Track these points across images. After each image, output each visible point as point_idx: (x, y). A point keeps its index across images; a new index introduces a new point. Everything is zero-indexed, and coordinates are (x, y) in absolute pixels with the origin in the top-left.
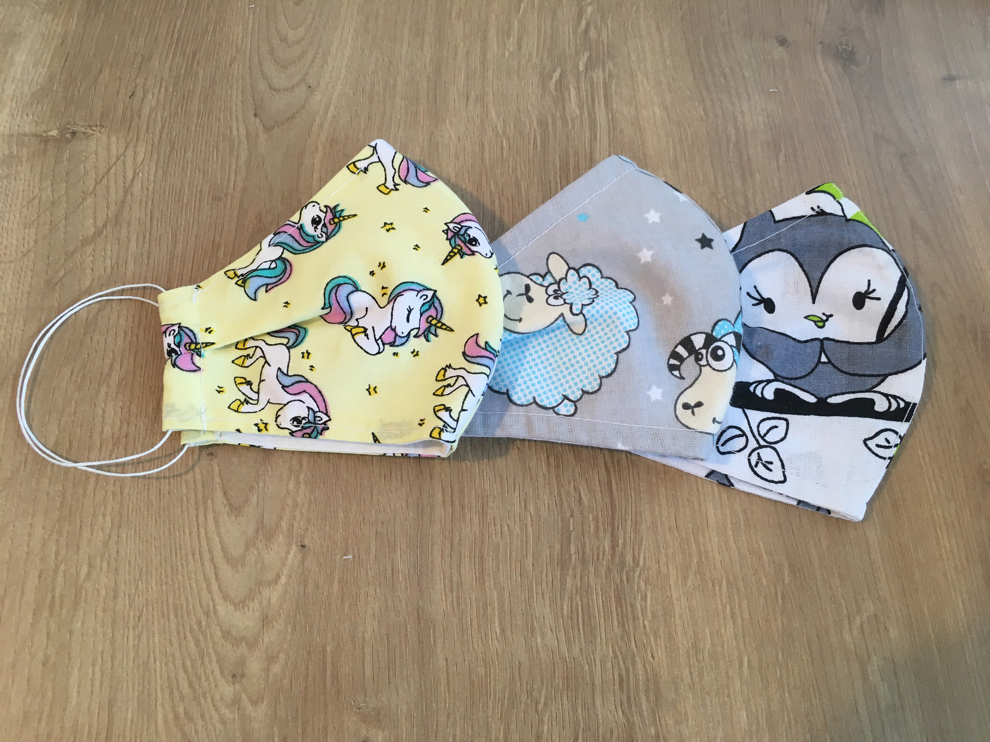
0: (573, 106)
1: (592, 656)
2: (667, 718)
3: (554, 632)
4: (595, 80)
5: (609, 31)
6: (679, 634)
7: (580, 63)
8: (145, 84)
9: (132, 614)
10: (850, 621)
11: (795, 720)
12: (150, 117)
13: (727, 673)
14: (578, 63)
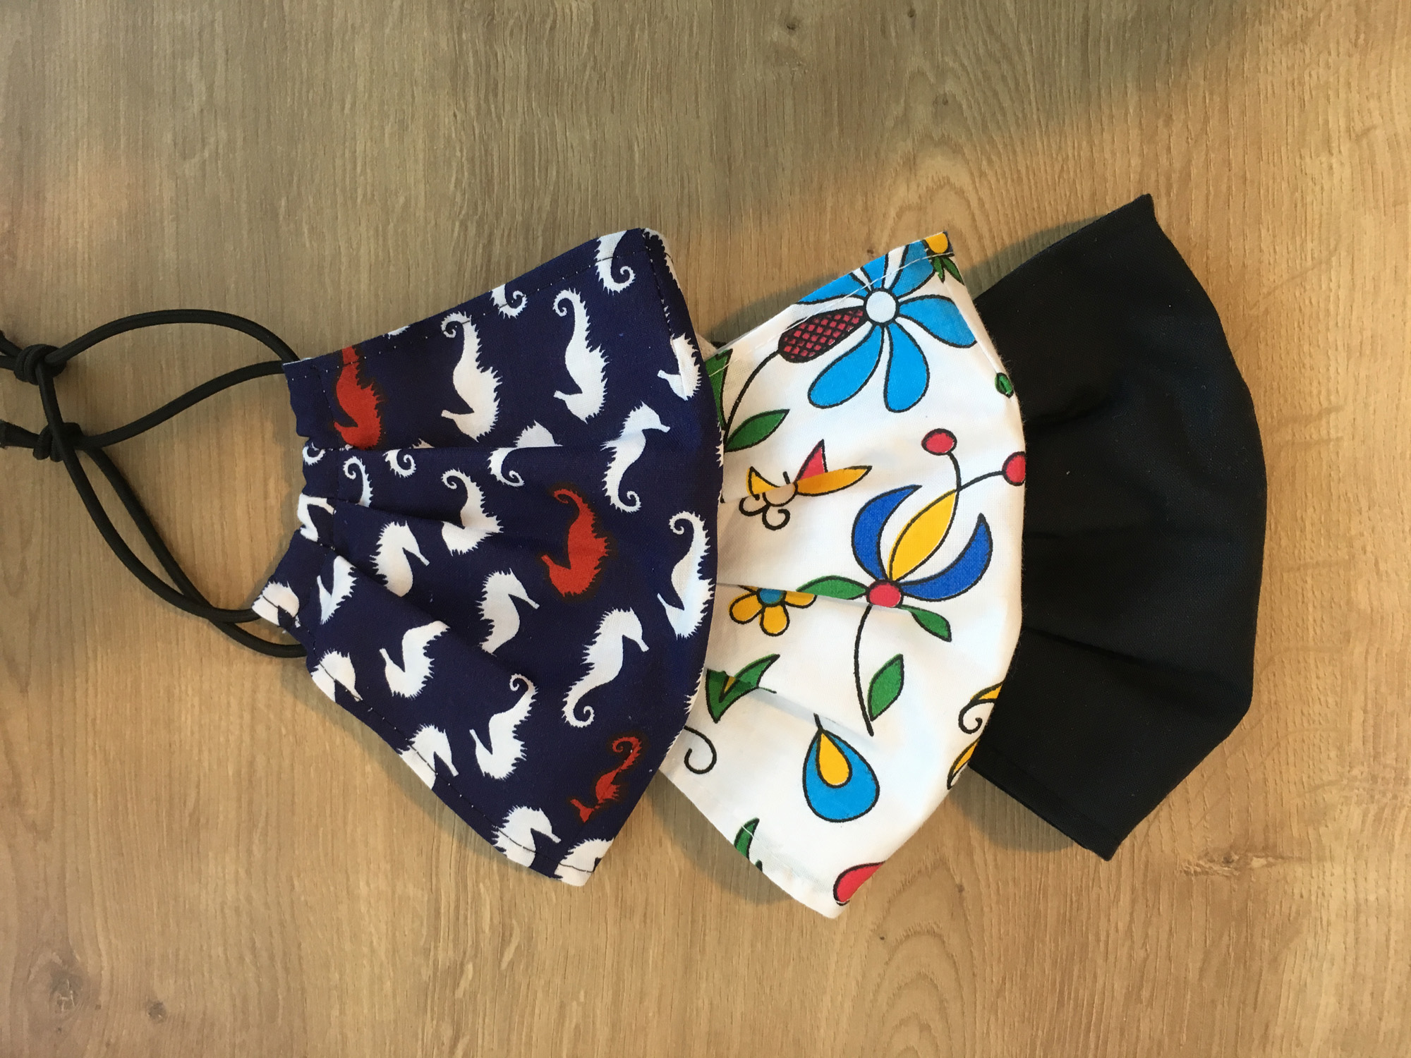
0: (487, 898)
1: (527, 118)
2: (446, 49)
3: (569, 145)
4: (451, 945)
5: (420, 1036)
6: (421, 141)
7: (470, 976)
8: (1131, 948)
9: (1072, 173)
10: (217, 153)
11: (299, 43)
12: (1118, 888)
13: (370, 96)
14: (473, 978)
